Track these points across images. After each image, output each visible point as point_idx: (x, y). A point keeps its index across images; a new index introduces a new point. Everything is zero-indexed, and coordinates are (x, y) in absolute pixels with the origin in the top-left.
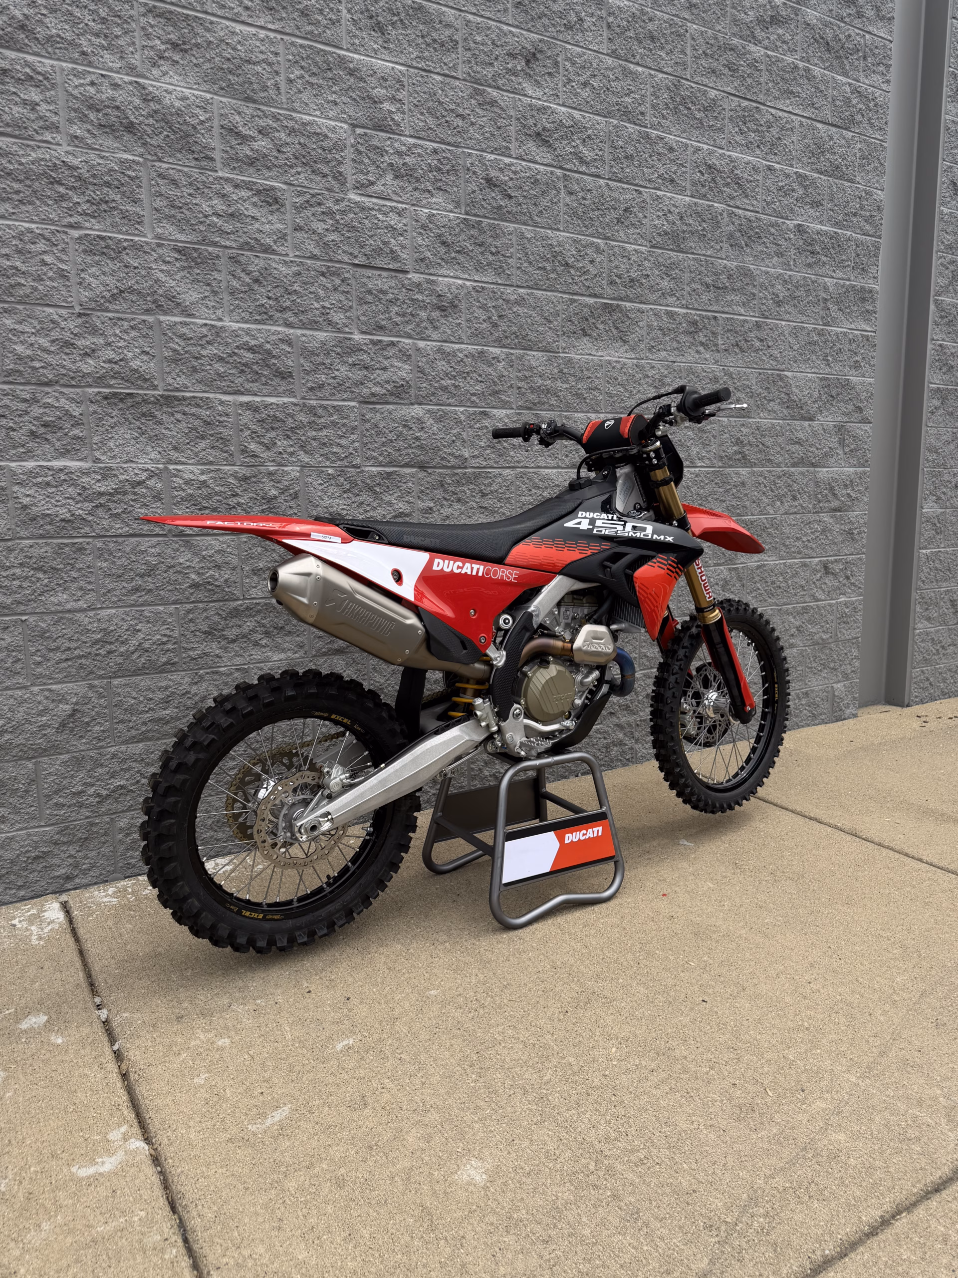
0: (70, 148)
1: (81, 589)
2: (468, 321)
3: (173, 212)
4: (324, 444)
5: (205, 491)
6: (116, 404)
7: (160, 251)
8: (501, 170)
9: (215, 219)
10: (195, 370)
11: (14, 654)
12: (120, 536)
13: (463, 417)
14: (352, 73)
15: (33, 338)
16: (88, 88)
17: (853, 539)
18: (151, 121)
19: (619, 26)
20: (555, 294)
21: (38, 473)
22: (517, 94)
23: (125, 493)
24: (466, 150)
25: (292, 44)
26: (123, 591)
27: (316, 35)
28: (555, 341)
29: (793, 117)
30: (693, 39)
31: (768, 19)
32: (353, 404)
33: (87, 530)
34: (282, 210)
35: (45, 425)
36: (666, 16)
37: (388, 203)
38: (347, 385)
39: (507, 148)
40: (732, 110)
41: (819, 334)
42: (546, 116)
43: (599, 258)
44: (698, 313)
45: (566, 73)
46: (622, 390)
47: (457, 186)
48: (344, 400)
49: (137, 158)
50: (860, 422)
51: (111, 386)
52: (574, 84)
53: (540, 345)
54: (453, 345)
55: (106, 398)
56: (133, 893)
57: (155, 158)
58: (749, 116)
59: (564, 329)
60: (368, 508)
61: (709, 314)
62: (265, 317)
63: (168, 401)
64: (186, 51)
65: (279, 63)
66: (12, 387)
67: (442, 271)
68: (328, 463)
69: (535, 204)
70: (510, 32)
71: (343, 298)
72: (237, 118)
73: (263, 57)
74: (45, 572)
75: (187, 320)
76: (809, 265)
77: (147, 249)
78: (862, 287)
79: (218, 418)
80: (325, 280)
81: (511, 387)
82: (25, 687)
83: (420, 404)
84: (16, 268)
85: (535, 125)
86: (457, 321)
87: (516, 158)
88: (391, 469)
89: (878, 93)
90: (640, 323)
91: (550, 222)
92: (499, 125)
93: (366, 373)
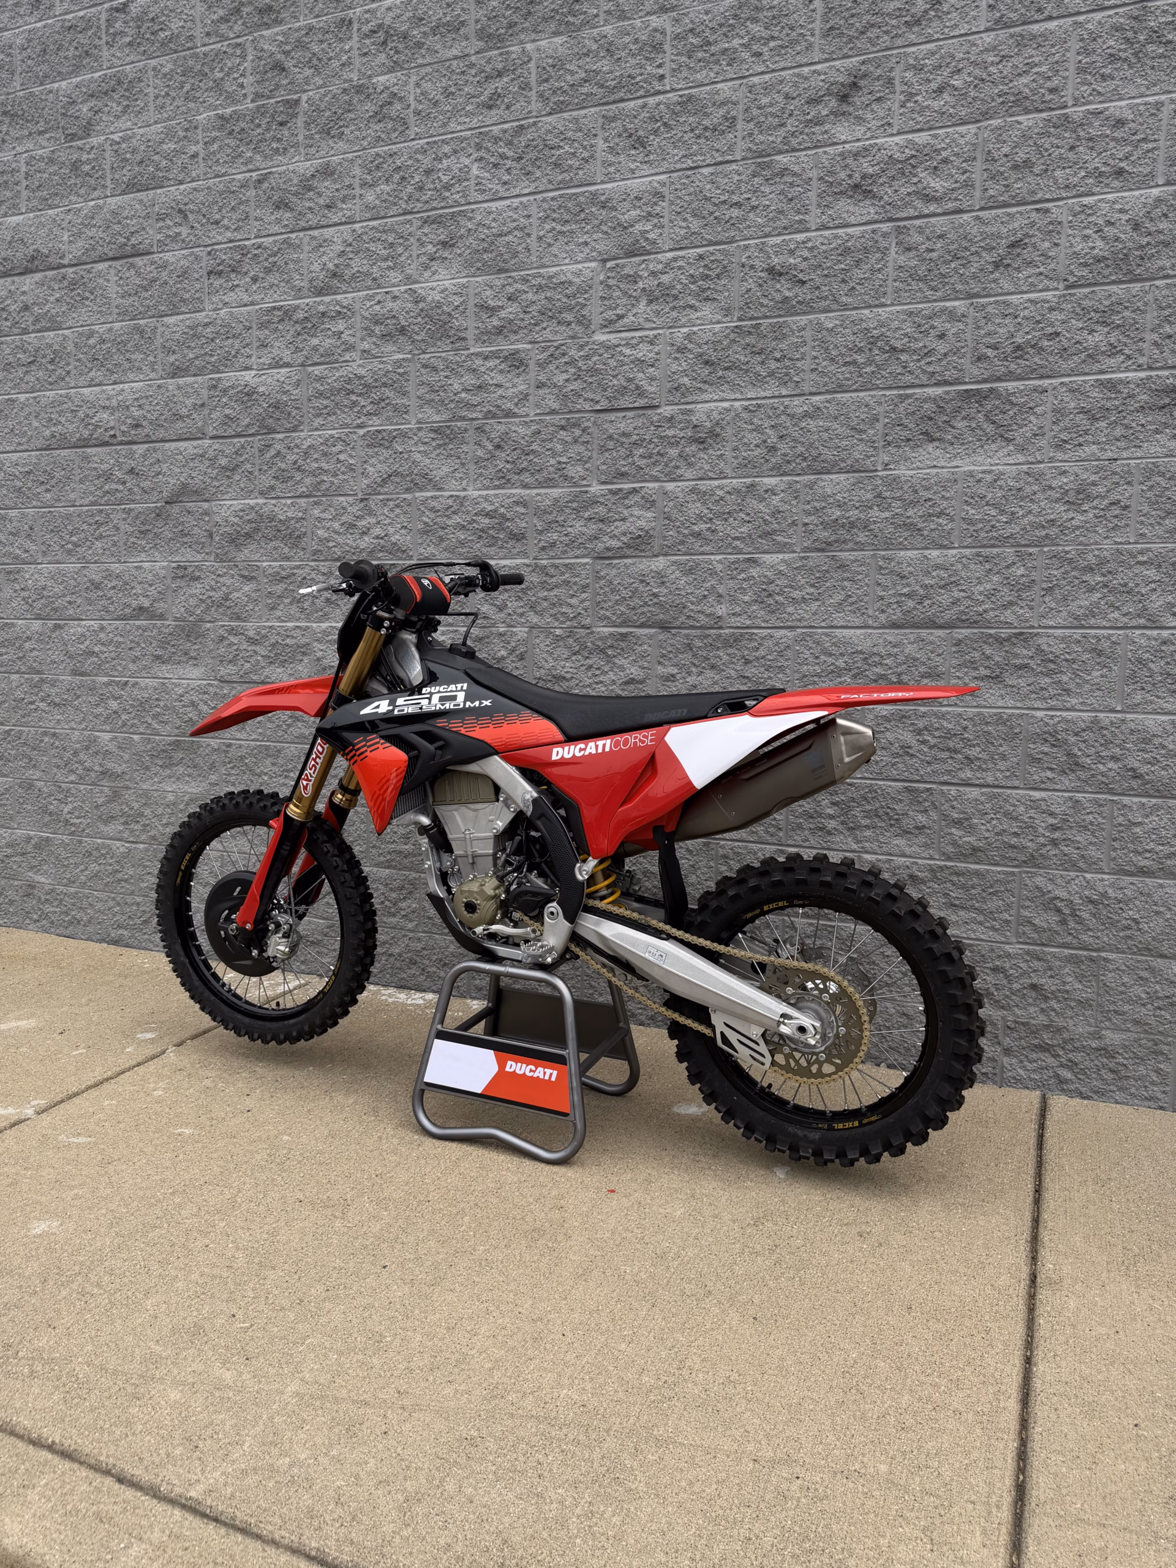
0: (361, 362)
2: (735, 449)
3: (432, 397)
4: (555, 604)
7: (420, 434)
8: (792, 252)
9: (463, 395)
10: (441, 539)
13: (719, 567)
14: (604, 205)
15: (330, 523)
16: (376, 307)
18: (419, 319)
20: (873, 393)
22: (821, 147)
24: (743, 243)
25: (544, 200)
27: (567, 182)
28: (869, 457)
32: (586, 560)
34: (527, 370)
37: (639, 334)
38: (580, 541)
39: (800, 222)
42: (870, 158)
43: (952, 329)
45: (905, 88)
46: (993, 512)
47: (728, 290)
48: (577, 557)
49: (407, 356)
52: (919, 98)
53: (843, 465)
54: (712, 482)
57: (420, 352)
59: (889, 438)
60: (597, 672)
62: (504, 481)
65: (530, 224)
67: (704, 396)
68: (556, 624)
69: (843, 281)
70: (814, 72)
71: (582, 449)
72: (488, 293)
73: (515, 224)
75: (437, 494)
77: (410, 434)
80: (563, 433)
83: (666, 555)
84: (322, 468)
85: (850, 176)
86: (719, 453)
87: (817, 230)
88: (624, 630)
90: (1039, 410)
91: (866, 298)
92: (790, 196)
93: (601, 526)
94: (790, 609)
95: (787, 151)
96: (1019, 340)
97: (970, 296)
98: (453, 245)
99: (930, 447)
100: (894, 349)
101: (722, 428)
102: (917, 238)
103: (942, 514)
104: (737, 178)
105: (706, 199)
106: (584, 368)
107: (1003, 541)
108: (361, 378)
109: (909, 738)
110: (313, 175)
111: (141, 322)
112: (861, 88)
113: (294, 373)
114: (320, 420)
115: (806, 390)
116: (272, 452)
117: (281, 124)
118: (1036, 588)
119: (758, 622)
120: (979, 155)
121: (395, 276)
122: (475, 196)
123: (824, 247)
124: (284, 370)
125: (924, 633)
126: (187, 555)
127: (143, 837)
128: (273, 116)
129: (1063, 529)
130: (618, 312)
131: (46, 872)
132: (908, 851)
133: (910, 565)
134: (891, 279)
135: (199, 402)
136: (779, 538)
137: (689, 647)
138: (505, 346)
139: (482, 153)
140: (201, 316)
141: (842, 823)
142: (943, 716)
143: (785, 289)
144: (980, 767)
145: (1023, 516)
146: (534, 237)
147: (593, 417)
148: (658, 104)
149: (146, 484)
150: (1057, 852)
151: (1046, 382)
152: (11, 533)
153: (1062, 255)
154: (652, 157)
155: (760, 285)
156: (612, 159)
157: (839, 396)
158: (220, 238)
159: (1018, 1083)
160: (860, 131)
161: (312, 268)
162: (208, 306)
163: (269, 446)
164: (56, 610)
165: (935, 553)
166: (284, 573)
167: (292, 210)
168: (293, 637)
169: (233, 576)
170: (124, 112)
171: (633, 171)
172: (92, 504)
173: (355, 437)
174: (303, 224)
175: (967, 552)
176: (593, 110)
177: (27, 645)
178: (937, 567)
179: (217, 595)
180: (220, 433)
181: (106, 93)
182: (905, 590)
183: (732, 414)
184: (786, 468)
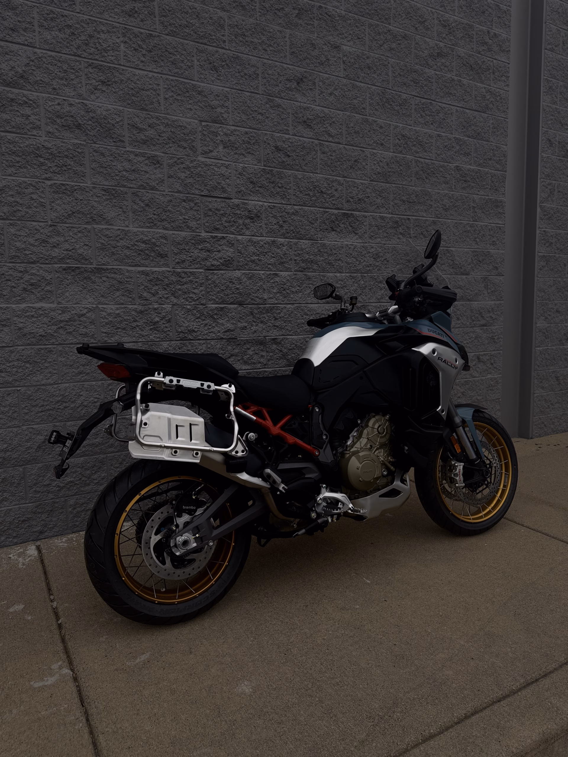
0: (47, 138)
1: (50, 373)
2: (266, 224)
3: (101, 170)
4: (185, 292)
5: (119, 319)
6: (70, 273)
7: (94, 190)
8: (284, 142)
9: (125, 173)
10: (113, 254)
11: (13, 408)
12: (72, 344)
13: (263, 277)
14: (200, 93)
15: (25, 239)
16: (56, 107)
17: (495, 342)
18: (90, 122)
19: (350, 62)
20: (315, 208)
21: (27, 311)
22: (292, 101)
23: (75, 321)
24: (264, 132)
25: (167, 79)
26: (73, 374)
27: (180, 74)
28: (315, 235)
29: (451, 107)
30: (392, 67)
31: (436, 55)
32: (201, 270)
33: (54, 340)
34: (162, 167)
35: (32, 285)
36: (377, 55)
37: (220, 162)
38: (198, 260)
39: (287, 130)
40: (416, 105)
41: (471, 226)
42: (309, 112)
43: (340, 188)
44: (398, 216)
45: (320, 88)
46: (355, 260)
47: (259, 151)
48: (196, 268)
49: (82, 142)
50: (497, 275)
51: (67, 263)
52: (324, 94)
53: (307, 237)
54: (257, 238)
55: (64, 269)
56: (76, 541)
57: (92, 142)
58: (426, 107)
59: (321, 228)
60: (210, 327)
61: (405, 217)
62: (152, 224)
63: (99, 270)
64: (109, 85)
65: (159, 89)
66: (14, 264)
67: (250, 198)
68: (187, 303)
69: (303, 160)
70: (288, 68)
71: (195, 213)
72: (137, 119)
73: (151, 87)
74: (31, 364)
75: (109, 227)
76: (464, 188)
77: (87, 189)
78: (496, 200)
79: (126, 279)
80: (185, 204)
81: (291, 260)
82: (19, 427)
83: (239, 270)
84: (17, 202)
85: (303, 117)
86: (260, 225)
87: (292, 135)
88: (222, 306)
89: (502, 92)
90: (364, 223)
91: (312, 169)
92: (282, 117)
93: (209, 254)
94: (292, 296)
95: (279, 98)
96: (360, 197)
97: (344, 177)
99: (333, 233)
100: (322, 192)
101: (261, 214)
102: (327, 150)
103: (339, 260)
104: (261, 102)
105: (249, 107)
106: (194, 172)
107: (357, 271)
108: (47, 148)
112: (304, 82)
115: (292, 203)
118: (367, 289)
119: (280, 302)
120: (344, 124)
121: (69, 91)
123: (295, 143)
130: (209, 148)
134: (319, 163)
136: (286, 265)
137: (252, 313)
138: (148, 151)
139: (126, 39)
143: (282, 157)
145: (363, 262)
146: (162, 97)
147: (200, 198)
148: (224, 54)
151: (367, 214)
153: (369, 169)
154: (221, 78)
155: (272, 153)
156: (202, 71)
157: (304, 207)
160: (305, 99)
165: (338, 275)
171: (213, 81)
173: (44, 185)
175: (348, 274)
176: (191, 43)
178: (340, 280)
183: (264, 208)
184: (287, 235)
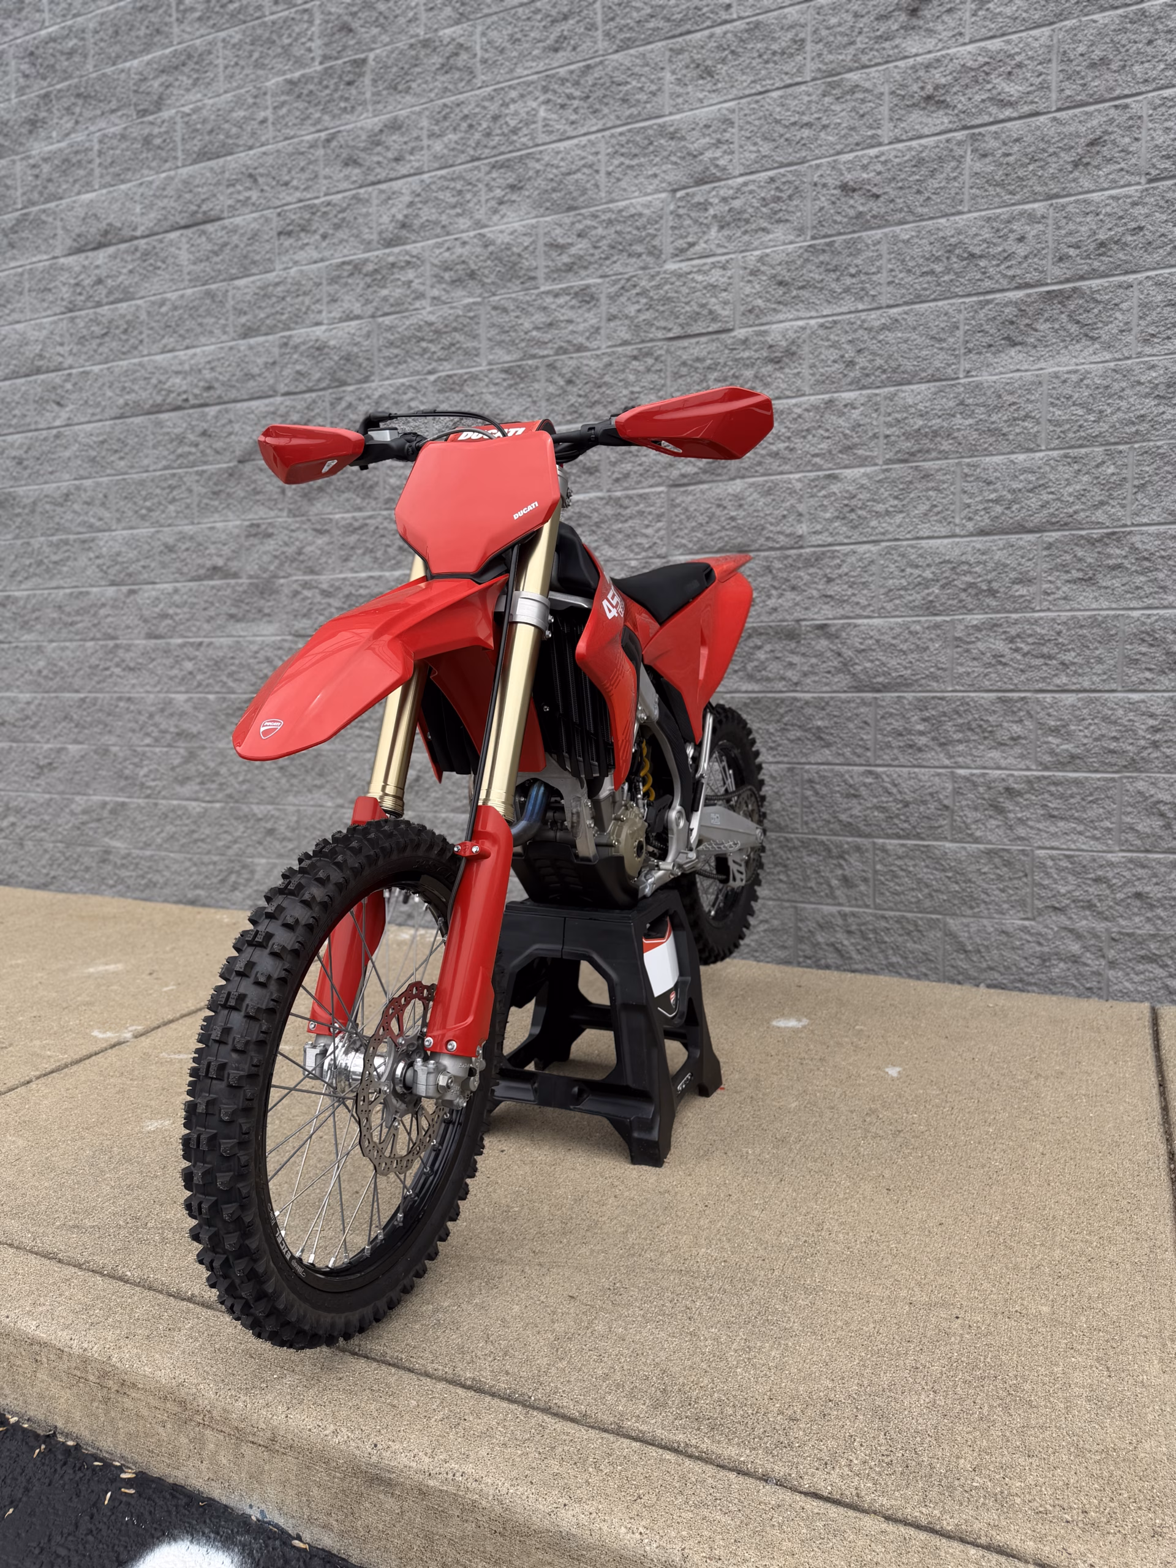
94: (874, 523)
95: (857, 69)
96: (1102, 236)
98: (521, 188)
99: (1013, 352)
100: (972, 255)
101: (799, 346)
102: (993, 144)
103: (1027, 417)
104: (806, 99)
105: (777, 122)
106: (655, 297)
107: (1091, 440)
108: (431, 324)
109: (1001, 646)
110: (381, 131)
111: (213, 287)
113: (365, 325)
114: (391, 370)
115: (884, 302)
116: (344, 404)
117: (349, 83)
118: (1128, 486)
119: (840, 539)
120: (1054, 57)
121: (464, 223)
122: (542, 138)
123: (897, 160)
124: (354, 323)
125: (1013, 538)
126: (259, 514)
127: (220, 796)
128: (340, 77)
129: (1154, 424)
130: (690, 240)
131: (121, 837)
132: (1003, 763)
133: (996, 470)
134: (967, 186)
135: (271, 360)
136: (860, 452)
137: (769, 569)
138: (575, 282)
139: (549, 95)
140: (271, 277)
141: (933, 739)
142: (1036, 622)
143: (858, 203)
144: (1075, 672)
145: (1112, 414)
146: (603, 173)
147: (665, 345)
148: (725, 33)
149: (219, 445)
150: (1158, 754)
151: (1131, 278)
152: (86, 503)
153: (1143, 150)
154: (720, 85)
155: (834, 203)
156: (679, 90)
157: (917, 306)
158: (289, 199)
159: (1125, 995)
160: (931, 43)
161: (381, 221)
162: (279, 266)
163: (340, 399)
164: (130, 575)
165: (1021, 457)
166: (356, 524)
167: (360, 165)
168: (366, 587)
169: (305, 531)
170: (194, 84)
171: (701, 101)
172: (165, 468)
173: (425, 383)
174: (371, 178)
175: (1055, 454)
176: (660, 44)
177: (103, 612)
178: (1024, 471)
179: (290, 551)
180: (292, 389)
181: (176, 68)
182: (993, 496)
183: (808, 331)
184: (865, 381)
